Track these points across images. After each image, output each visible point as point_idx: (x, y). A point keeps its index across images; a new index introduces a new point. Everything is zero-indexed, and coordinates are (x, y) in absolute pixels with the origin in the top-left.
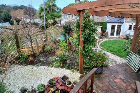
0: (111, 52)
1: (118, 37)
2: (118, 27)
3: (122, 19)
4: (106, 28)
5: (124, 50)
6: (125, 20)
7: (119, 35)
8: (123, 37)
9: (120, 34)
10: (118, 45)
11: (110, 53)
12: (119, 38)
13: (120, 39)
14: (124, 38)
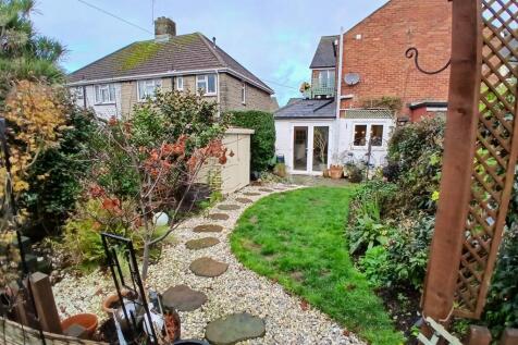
0: (285, 278)
1: (320, 173)
2: (316, 137)
3: (329, 106)
4: (271, 138)
5: (354, 247)
6: (338, 109)
7: (322, 166)
8: (338, 175)
9: (326, 162)
10: (322, 218)
11: (278, 291)
12: (326, 176)
13: (329, 184)
14: (343, 177)
